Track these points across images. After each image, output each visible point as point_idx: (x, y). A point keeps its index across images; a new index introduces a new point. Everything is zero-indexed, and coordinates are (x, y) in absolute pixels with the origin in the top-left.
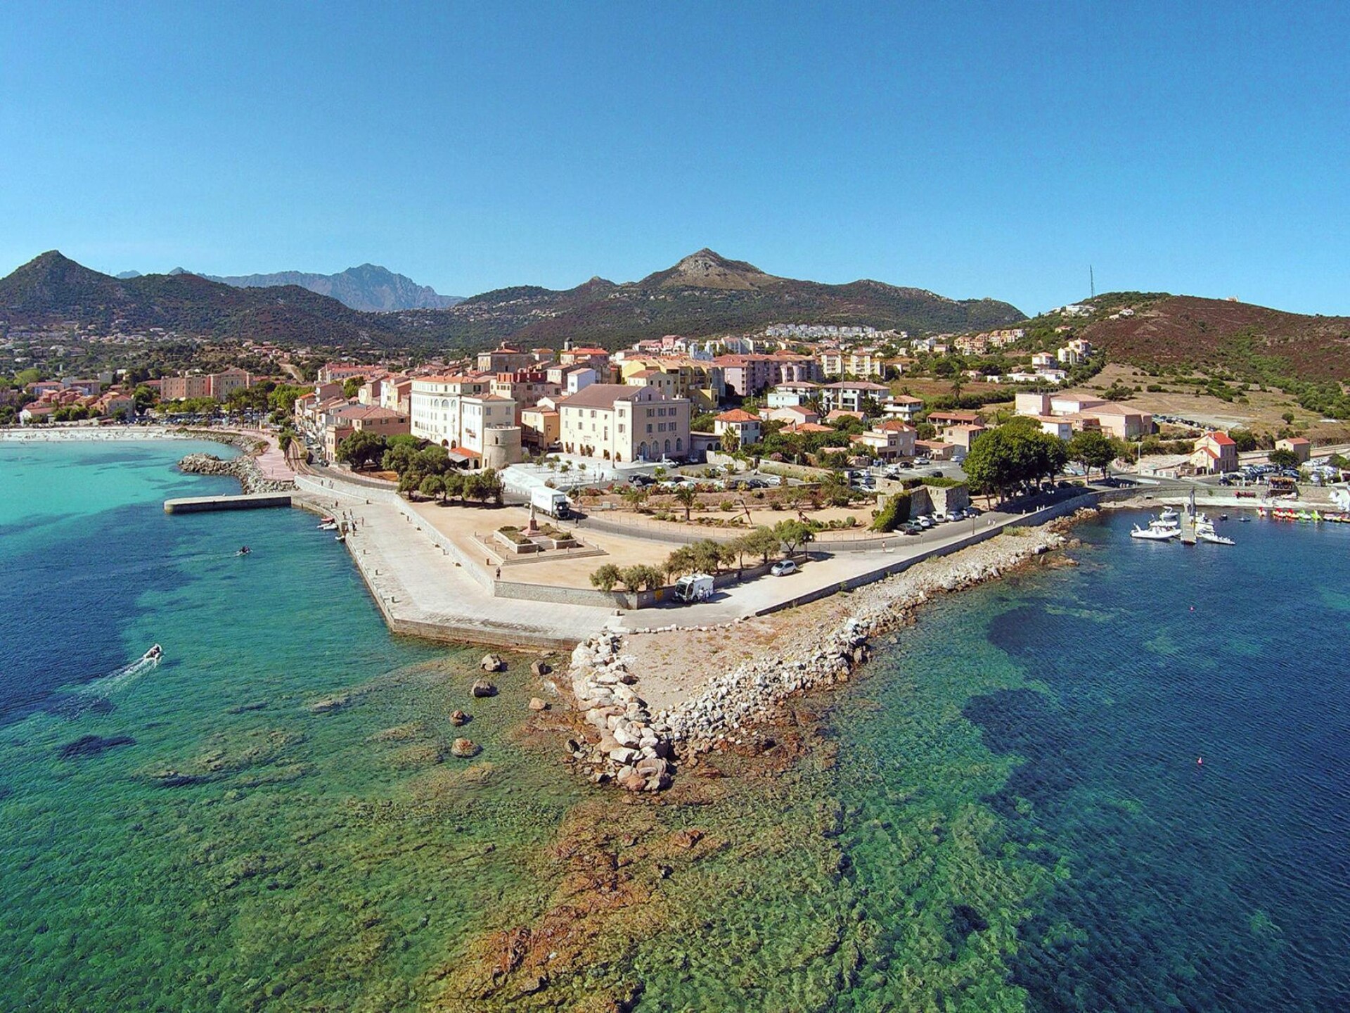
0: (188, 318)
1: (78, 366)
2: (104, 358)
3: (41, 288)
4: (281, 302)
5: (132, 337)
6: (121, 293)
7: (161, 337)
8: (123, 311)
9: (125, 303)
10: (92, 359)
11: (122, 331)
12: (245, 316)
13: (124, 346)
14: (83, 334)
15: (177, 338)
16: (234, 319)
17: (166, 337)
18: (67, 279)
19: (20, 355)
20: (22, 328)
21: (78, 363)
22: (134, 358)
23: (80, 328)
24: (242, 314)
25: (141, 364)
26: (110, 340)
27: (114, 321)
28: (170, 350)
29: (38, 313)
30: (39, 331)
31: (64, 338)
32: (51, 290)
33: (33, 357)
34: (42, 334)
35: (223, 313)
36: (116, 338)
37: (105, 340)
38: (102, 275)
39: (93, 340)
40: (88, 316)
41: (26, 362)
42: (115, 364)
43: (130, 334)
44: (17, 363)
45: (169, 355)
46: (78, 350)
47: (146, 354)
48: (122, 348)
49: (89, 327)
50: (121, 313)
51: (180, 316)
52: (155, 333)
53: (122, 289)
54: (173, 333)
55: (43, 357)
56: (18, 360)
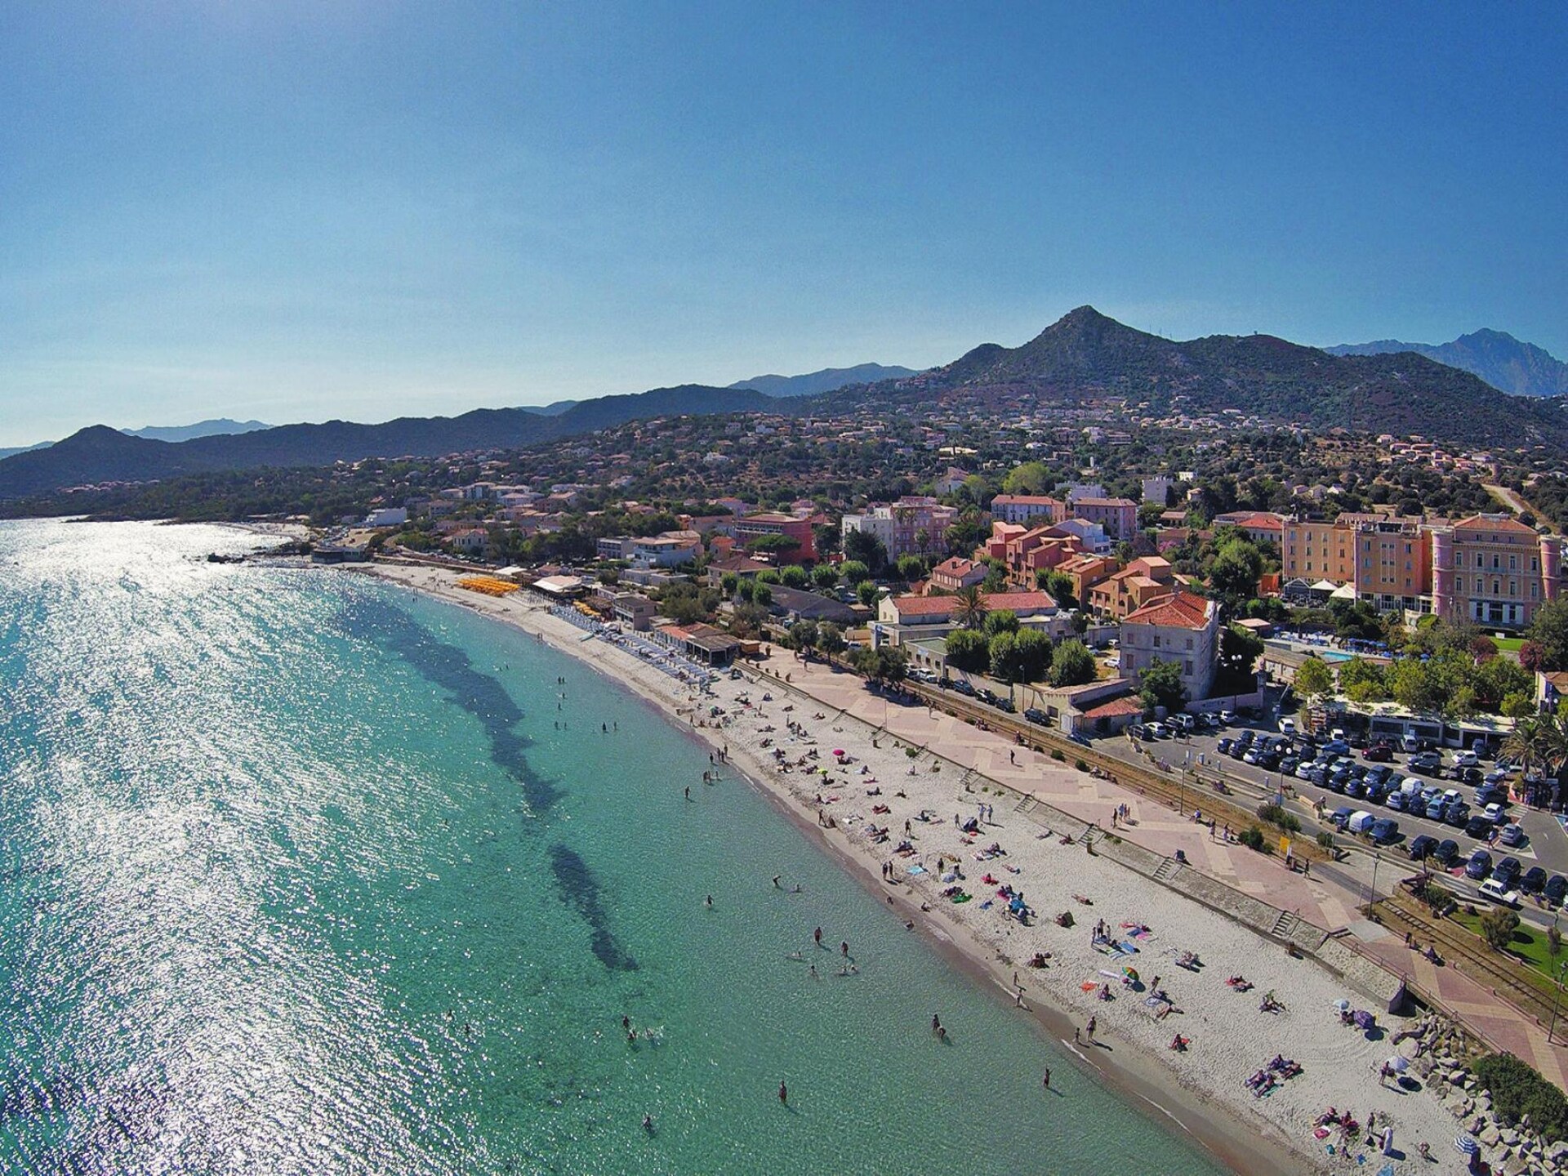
0: (1274, 397)
1: (1119, 460)
2: (1158, 449)
3: (1073, 354)
4: (1398, 375)
5: (1199, 421)
6: (1177, 361)
7: (1240, 422)
8: (1185, 384)
9: (1186, 375)
10: (1140, 451)
11: (1184, 412)
12: (1353, 395)
13: (1189, 433)
14: (1133, 414)
15: (1263, 425)
16: (1338, 399)
17: (1246, 423)
18: (1106, 343)
19: (1035, 438)
20: (1053, 403)
21: (1120, 456)
22: (1204, 453)
23: (1128, 406)
24: (1348, 392)
25: (1216, 464)
26: (1170, 424)
27: (1172, 398)
28: (1261, 443)
29: (1072, 385)
30: (1074, 408)
31: (1107, 419)
32: (1086, 356)
33: (1055, 443)
34: (1078, 412)
35: (1320, 391)
36: (1178, 421)
37: (1163, 424)
38: (1150, 335)
39: (1146, 422)
40: (1137, 390)
41: (1041, 449)
42: (1175, 461)
43: (1197, 417)
44: (1029, 451)
45: (1260, 451)
46: (1121, 434)
47: (1224, 447)
48: (1185, 437)
49: (1141, 405)
50: (1182, 388)
51: (1261, 394)
52: (1230, 417)
53: (1179, 355)
54: (1256, 417)
55: (1067, 443)
56: (1030, 446)
